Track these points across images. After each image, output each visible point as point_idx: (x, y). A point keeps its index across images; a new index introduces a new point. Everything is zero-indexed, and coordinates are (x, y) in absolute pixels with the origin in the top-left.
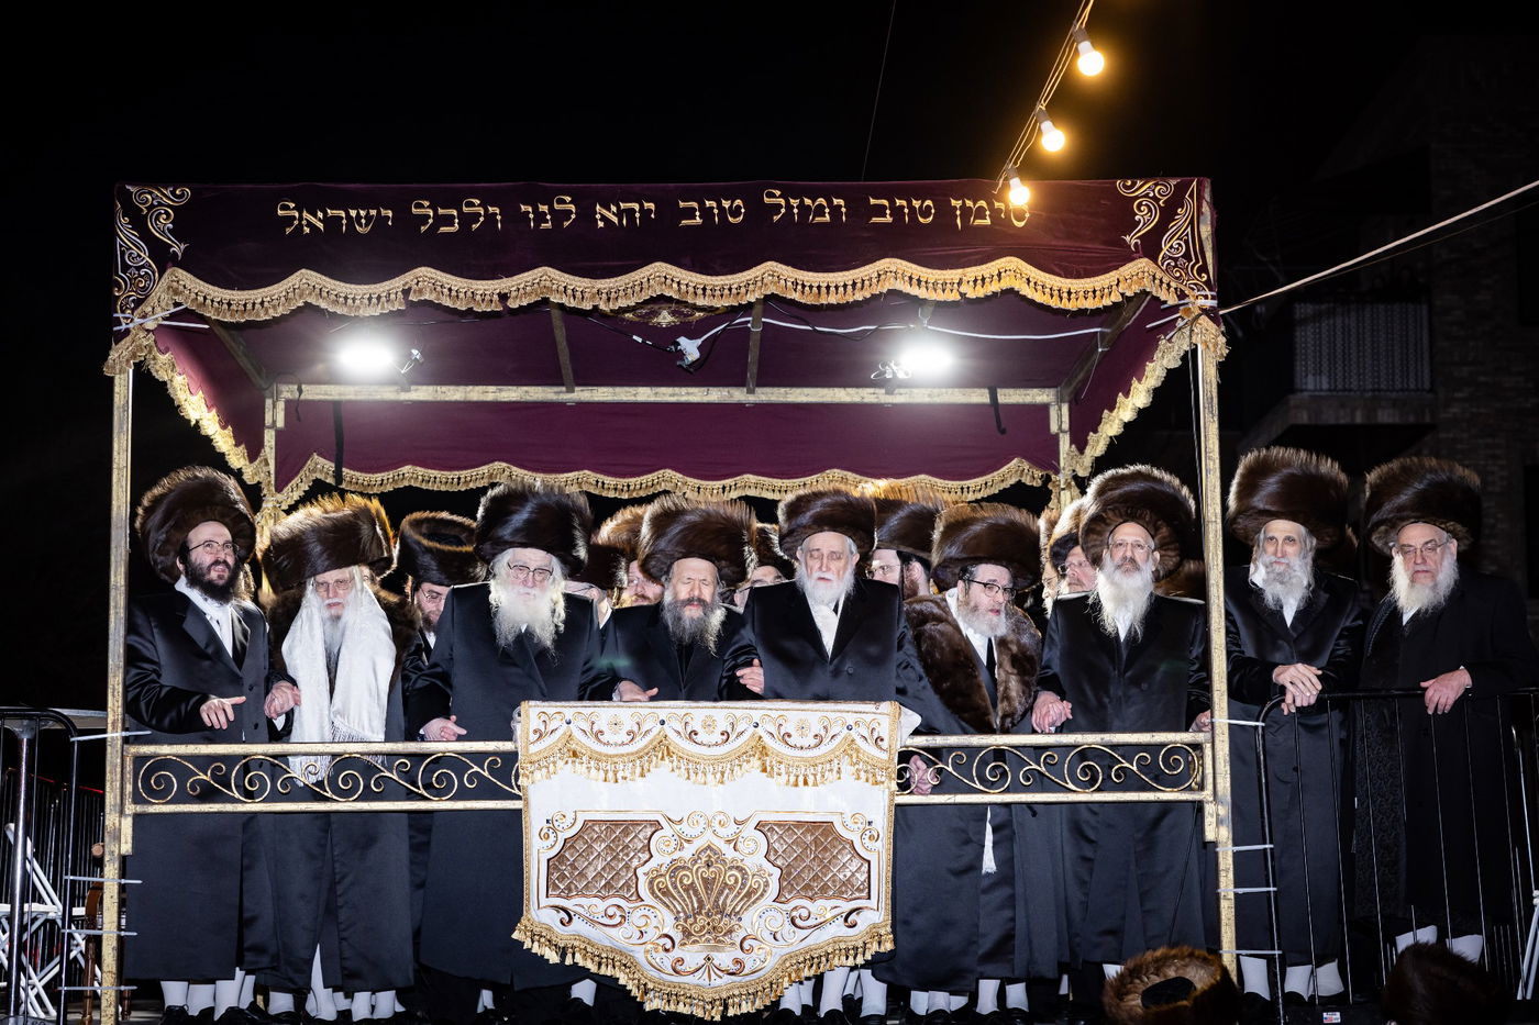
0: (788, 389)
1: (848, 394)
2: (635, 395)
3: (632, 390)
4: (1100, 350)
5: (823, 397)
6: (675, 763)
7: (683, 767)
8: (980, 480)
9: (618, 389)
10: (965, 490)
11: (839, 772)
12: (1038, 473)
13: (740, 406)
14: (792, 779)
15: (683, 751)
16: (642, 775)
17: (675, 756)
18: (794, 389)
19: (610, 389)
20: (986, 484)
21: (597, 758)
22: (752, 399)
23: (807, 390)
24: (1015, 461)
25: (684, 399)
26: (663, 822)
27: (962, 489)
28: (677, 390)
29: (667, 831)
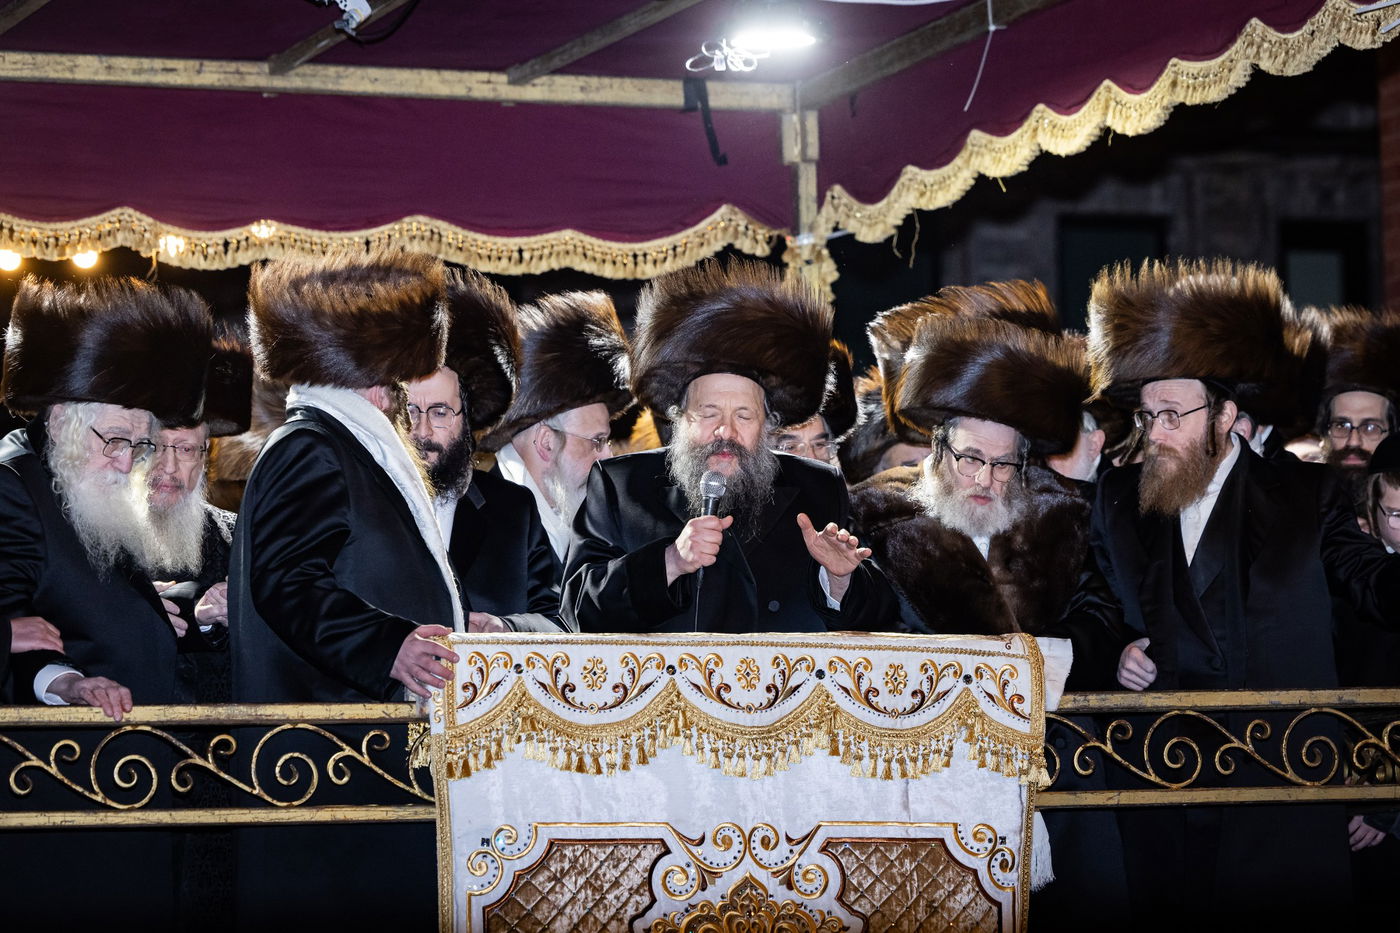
0: (341, 69)
1: (444, 82)
2: (71, 70)
3: (66, 60)
4: (992, 28)
5: (401, 84)
6: (694, 740)
7: (707, 747)
8: (665, 243)
9: (40, 58)
10: (640, 259)
11: (949, 755)
12: (763, 233)
13: (254, 94)
14: (881, 766)
15: (707, 717)
16: (643, 760)
17: (694, 730)
18: (351, 70)
19: (27, 57)
20: (675, 248)
21: (564, 730)
22: (280, 83)
23: (374, 72)
24: (724, 209)
25: (160, 79)
26: (672, 842)
27: (635, 256)
28: (146, 63)
29: (679, 855)
